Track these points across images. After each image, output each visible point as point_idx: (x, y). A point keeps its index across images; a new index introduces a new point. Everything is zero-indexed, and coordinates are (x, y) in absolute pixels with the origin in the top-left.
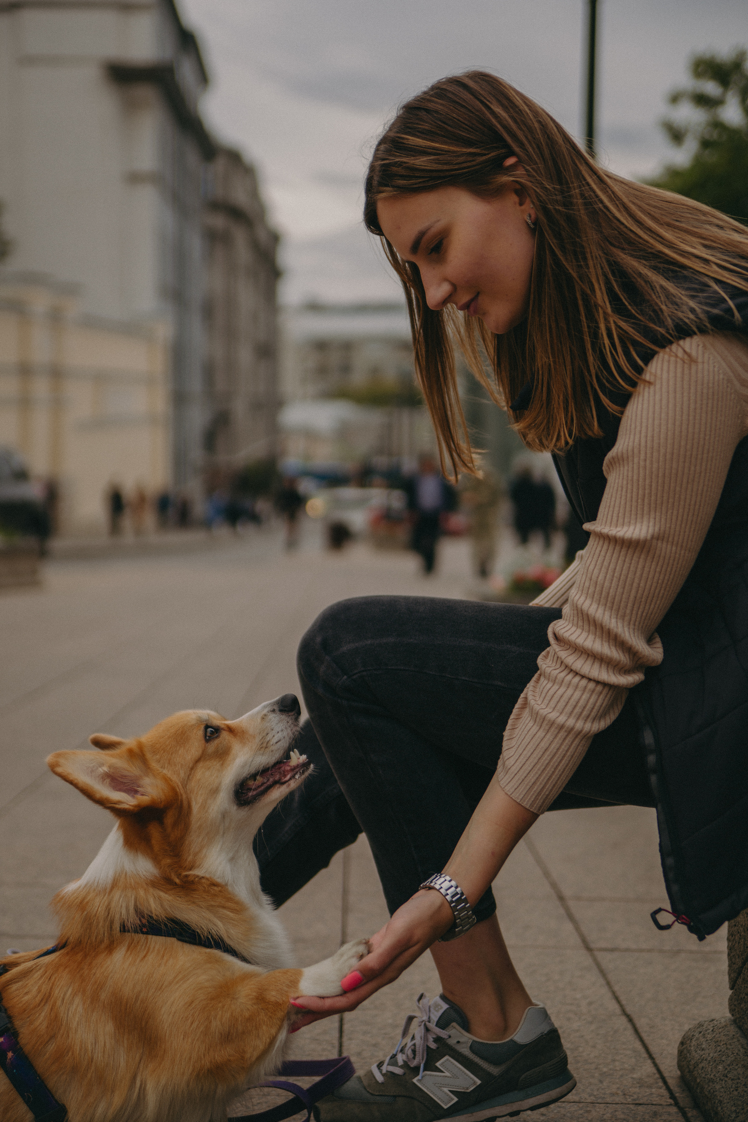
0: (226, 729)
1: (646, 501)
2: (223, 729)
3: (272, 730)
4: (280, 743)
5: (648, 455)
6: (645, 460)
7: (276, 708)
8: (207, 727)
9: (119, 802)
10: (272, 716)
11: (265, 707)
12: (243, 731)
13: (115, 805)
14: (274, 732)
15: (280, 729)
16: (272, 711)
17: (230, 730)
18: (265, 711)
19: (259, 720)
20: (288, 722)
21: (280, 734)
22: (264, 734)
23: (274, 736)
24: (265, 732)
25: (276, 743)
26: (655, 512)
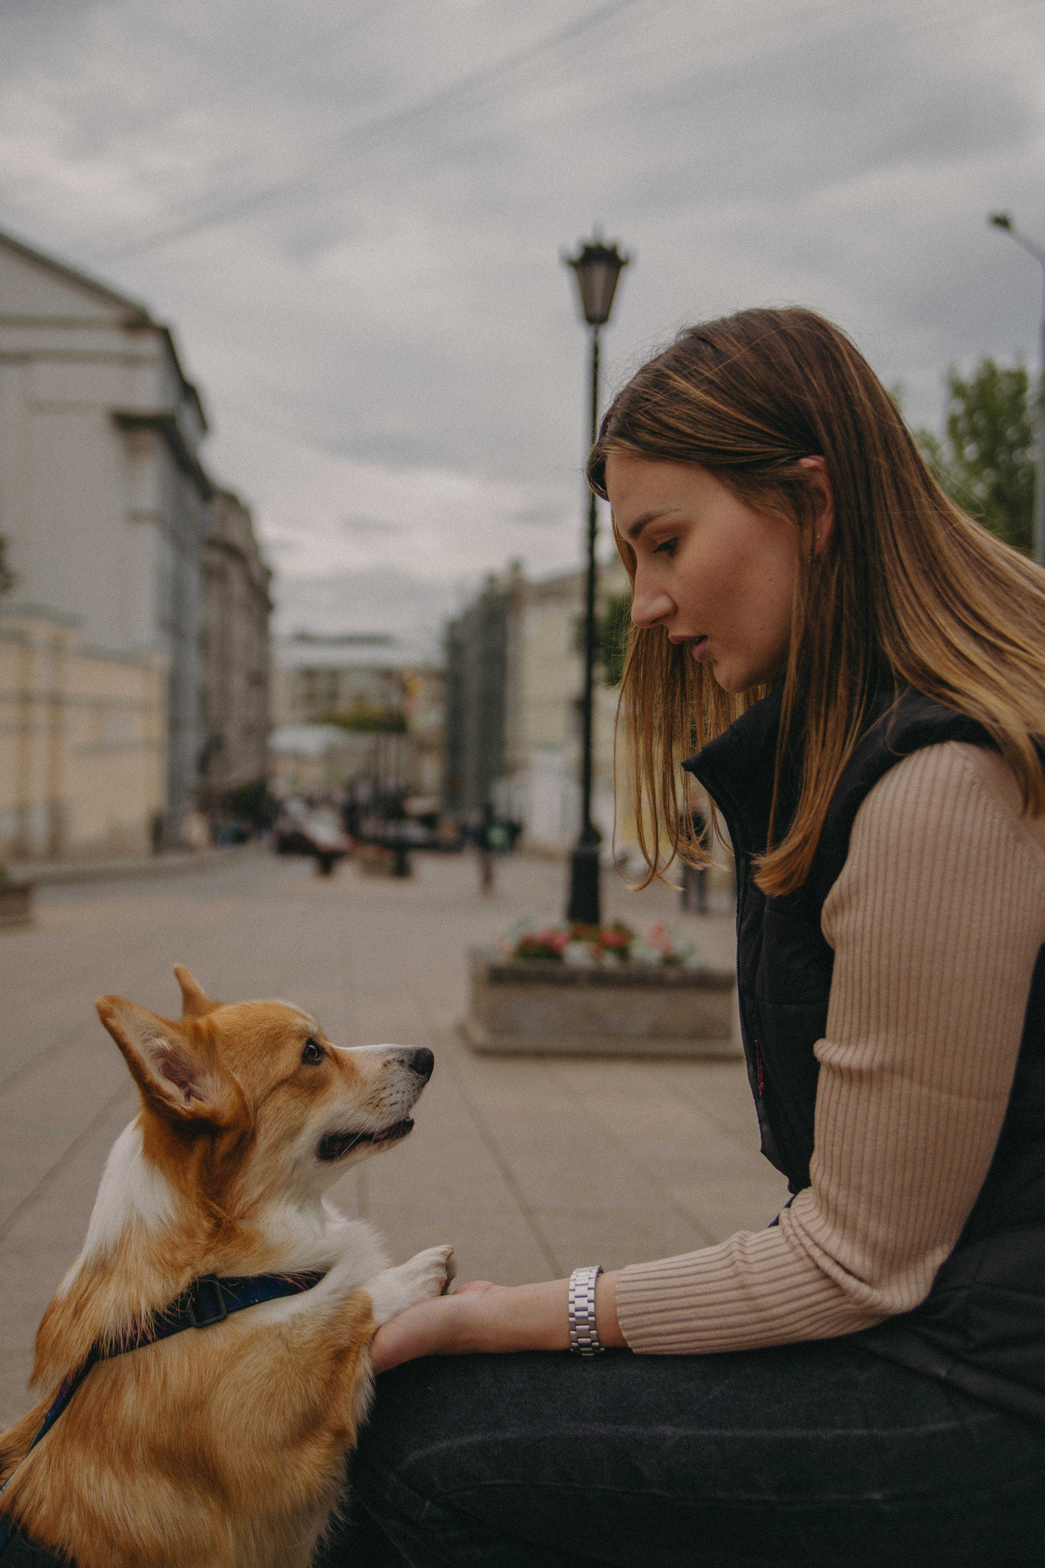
0: (331, 1055)
1: (873, 1013)
2: (327, 1054)
3: (392, 1086)
4: (395, 1106)
5: (875, 946)
6: (870, 952)
7: (405, 1058)
8: (310, 1041)
9: (169, 1097)
10: (396, 1066)
11: (392, 1051)
12: (353, 1069)
13: (164, 1099)
14: (395, 1089)
15: (402, 1089)
16: (400, 1062)
17: (336, 1059)
18: (391, 1057)
19: (379, 1065)
20: (414, 1085)
21: (399, 1095)
22: (380, 1087)
23: (391, 1094)
24: (383, 1085)
25: (392, 1105)
26: (887, 1031)
